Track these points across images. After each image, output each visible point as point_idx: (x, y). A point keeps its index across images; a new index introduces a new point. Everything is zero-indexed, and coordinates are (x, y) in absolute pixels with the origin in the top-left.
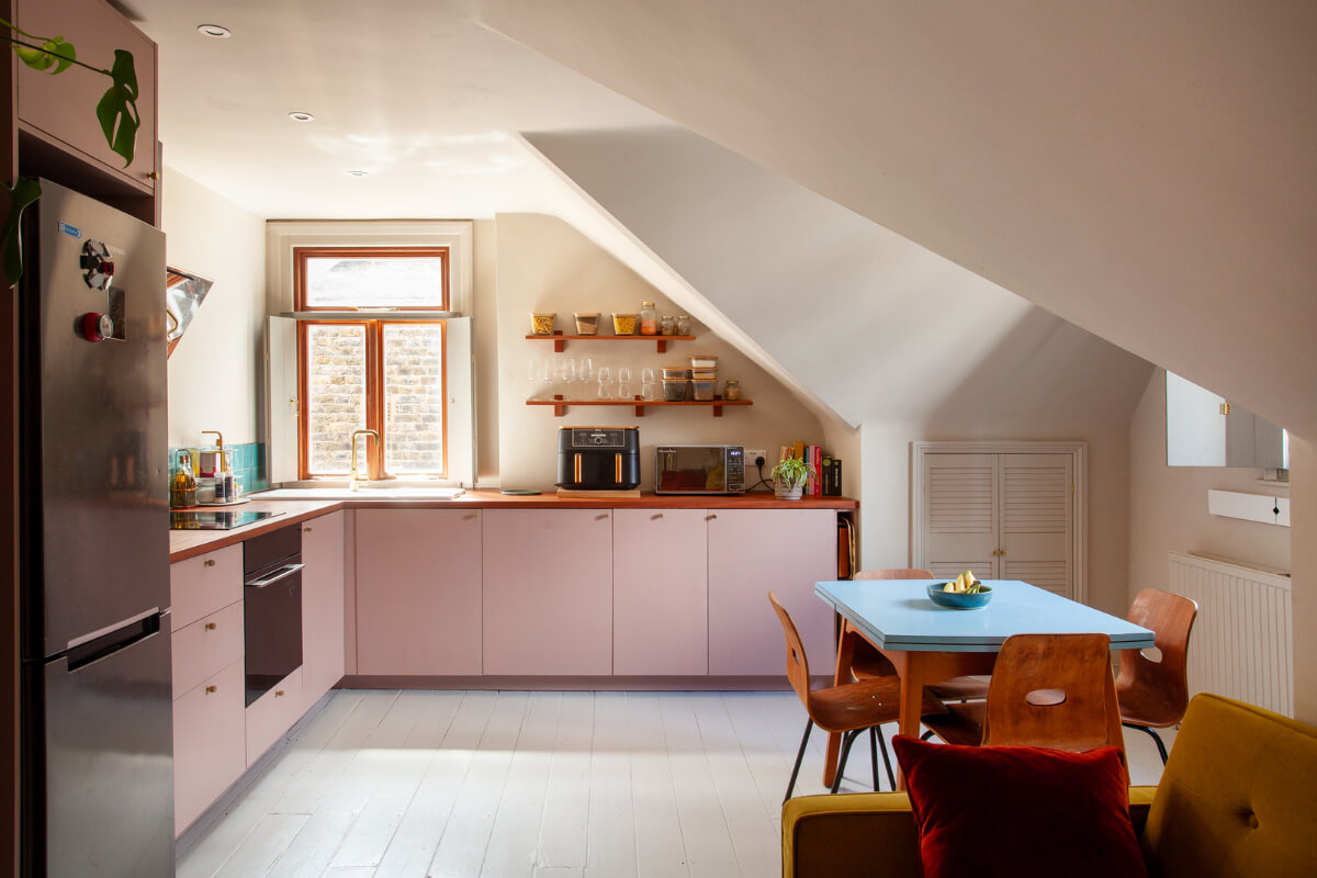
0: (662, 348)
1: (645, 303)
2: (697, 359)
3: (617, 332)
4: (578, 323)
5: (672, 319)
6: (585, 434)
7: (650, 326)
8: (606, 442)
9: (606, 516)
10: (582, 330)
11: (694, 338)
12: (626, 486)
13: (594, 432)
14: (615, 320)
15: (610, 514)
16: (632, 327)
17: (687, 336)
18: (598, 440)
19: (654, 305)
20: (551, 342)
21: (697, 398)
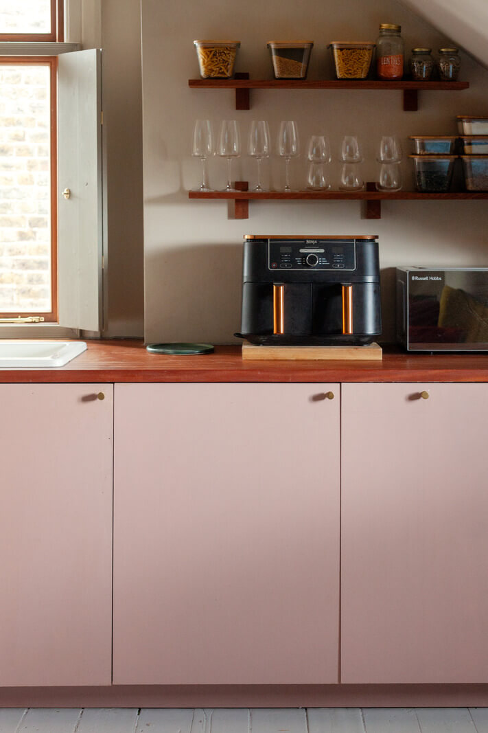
0: (411, 103)
1: (385, 26)
2: (470, 120)
3: (339, 75)
4: (274, 57)
5: (429, 53)
6: (289, 250)
7: (393, 65)
8: (324, 261)
9: (329, 396)
10: (282, 71)
11: (466, 85)
12: (359, 340)
13: (304, 246)
14: (336, 53)
15: (336, 395)
16: (366, 66)
17: (456, 83)
18: (313, 259)
19: (399, 30)
20: (228, 94)
21: (470, 187)
